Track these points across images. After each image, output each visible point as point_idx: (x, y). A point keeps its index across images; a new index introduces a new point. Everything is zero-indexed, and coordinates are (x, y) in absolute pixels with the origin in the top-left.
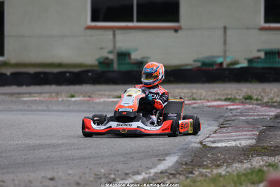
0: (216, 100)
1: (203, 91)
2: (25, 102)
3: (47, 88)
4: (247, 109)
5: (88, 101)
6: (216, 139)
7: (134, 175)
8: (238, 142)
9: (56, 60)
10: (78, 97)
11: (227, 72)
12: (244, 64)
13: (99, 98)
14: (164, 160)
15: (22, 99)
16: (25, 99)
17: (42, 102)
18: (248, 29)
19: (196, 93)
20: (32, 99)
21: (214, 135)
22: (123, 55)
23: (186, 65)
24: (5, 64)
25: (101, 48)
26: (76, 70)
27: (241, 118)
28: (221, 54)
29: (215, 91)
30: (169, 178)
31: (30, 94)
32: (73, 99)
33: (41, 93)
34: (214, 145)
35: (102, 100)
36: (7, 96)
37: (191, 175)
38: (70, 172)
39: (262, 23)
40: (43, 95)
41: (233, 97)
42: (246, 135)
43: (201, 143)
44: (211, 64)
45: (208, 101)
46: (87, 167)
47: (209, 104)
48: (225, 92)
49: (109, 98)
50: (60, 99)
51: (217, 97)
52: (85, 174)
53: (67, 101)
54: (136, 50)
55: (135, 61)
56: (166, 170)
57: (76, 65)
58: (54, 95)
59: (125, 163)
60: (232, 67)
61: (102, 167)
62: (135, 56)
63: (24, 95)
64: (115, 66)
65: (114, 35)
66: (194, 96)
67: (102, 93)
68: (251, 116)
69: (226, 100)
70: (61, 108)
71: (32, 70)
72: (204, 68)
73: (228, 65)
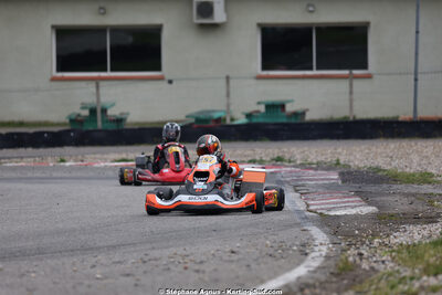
5: (85, 165)
9: (16, 119)
12: (242, 120)
14: (308, 230)
15: (5, 165)
26: (56, 129)
28: (224, 108)
39: (259, 71)
50: (51, 164)
54: (113, 105)
58: (37, 159)
62: (113, 112)
64: (100, 125)
67: (98, 156)
69: (250, 162)
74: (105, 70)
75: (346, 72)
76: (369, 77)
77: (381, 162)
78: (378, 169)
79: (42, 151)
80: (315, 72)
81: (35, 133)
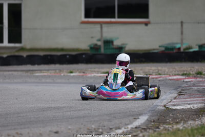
0: (175, 75)
1: (166, 68)
2: (37, 77)
3: (52, 66)
4: (198, 81)
5: (83, 75)
6: (176, 103)
7: (116, 129)
8: (191, 106)
9: (60, 46)
10: (75, 73)
11: (183, 54)
12: (196, 49)
13: (91, 73)
14: (138, 118)
15: (34, 74)
16: (37, 74)
17: (49, 77)
18: (198, 23)
19: (161, 70)
20: (42, 74)
21: (175, 100)
22: (108, 43)
23: (154, 50)
24: (22, 49)
25: (92, 37)
26: (74, 53)
27: (194, 88)
28: (179, 41)
29: (175, 68)
30: (141, 132)
31: (40, 71)
32: (72, 74)
33: (48, 70)
34: (174, 108)
35: (93, 75)
36: (24, 72)
37: (157, 130)
38: (70, 127)
40: (50, 71)
41: (188, 73)
42: (198, 100)
43: (165, 106)
44: (172, 49)
45: (170, 76)
46: (82, 124)
47: (170, 78)
48: (183, 69)
49: (97, 73)
50: (62, 75)
51: (177, 73)
52: (80, 129)
53: (67, 75)
55: (117, 47)
56: (140, 126)
57: (73, 50)
58: (57, 71)
59: (110, 121)
60: (187, 51)
61: (93, 124)
62: (117, 43)
63: (36, 72)
64: (102, 51)
65: (101, 28)
66: (160, 72)
67: (93, 70)
68: (201, 86)
69: (183, 75)
70: (63, 81)
71: (42, 54)
72: (167, 52)
73: (185, 49)
74: (114, 17)
81: (61, 55)
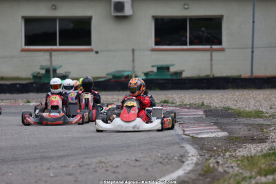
3: (3, 96)
8: (216, 134)
10: (32, 102)
14: (184, 147)
26: (24, 82)
39: (153, 46)
40: (4, 101)
44: (119, 77)
50: (21, 104)
54: (61, 67)
55: (60, 75)
62: (60, 71)
65: (51, 56)
74: (56, 45)
75: (208, 47)
76: (223, 50)
77: (230, 104)
78: (229, 109)
79: (15, 96)
80: (188, 47)
81: (11, 84)
